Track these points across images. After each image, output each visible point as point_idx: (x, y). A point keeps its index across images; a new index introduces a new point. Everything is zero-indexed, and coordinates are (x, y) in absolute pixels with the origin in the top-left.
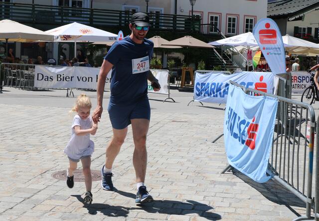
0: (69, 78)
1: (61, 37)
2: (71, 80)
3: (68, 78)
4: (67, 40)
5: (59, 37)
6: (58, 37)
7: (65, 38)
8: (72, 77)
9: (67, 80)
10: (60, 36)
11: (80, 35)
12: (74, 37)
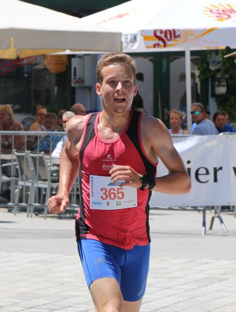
0: (208, 173)
1: (146, 38)
2: (216, 180)
3: (204, 171)
4: (165, 45)
5: (139, 38)
6: (135, 38)
7: (159, 38)
8: (216, 171)
9: (201, 178)
10: (142, 32)
11: (209, 27)
12: (189, 32)
